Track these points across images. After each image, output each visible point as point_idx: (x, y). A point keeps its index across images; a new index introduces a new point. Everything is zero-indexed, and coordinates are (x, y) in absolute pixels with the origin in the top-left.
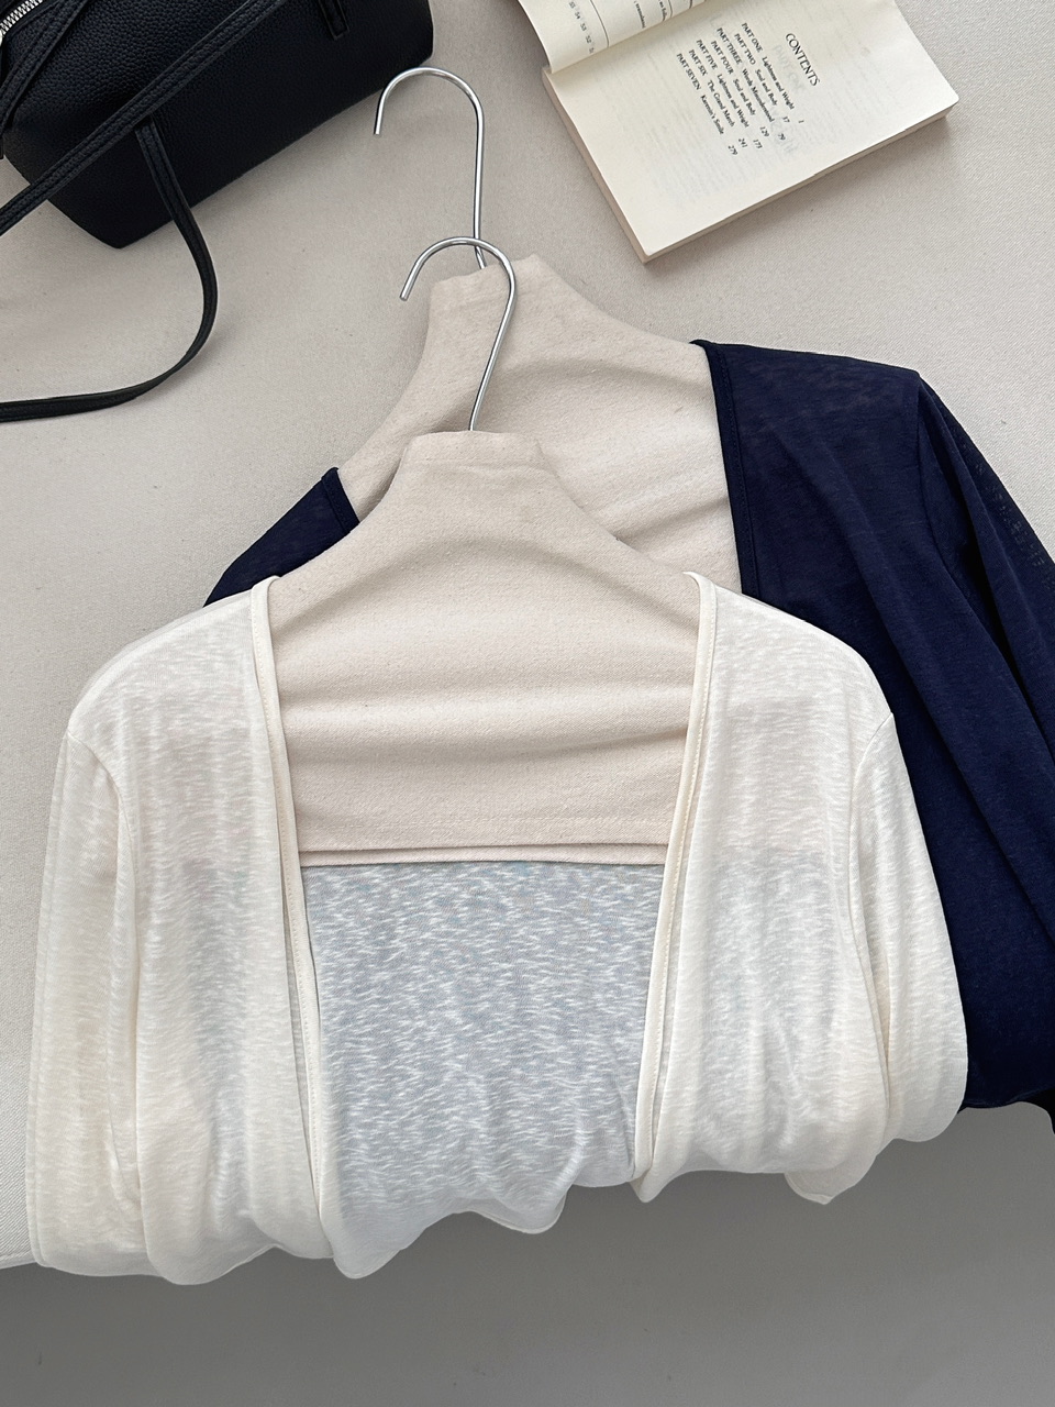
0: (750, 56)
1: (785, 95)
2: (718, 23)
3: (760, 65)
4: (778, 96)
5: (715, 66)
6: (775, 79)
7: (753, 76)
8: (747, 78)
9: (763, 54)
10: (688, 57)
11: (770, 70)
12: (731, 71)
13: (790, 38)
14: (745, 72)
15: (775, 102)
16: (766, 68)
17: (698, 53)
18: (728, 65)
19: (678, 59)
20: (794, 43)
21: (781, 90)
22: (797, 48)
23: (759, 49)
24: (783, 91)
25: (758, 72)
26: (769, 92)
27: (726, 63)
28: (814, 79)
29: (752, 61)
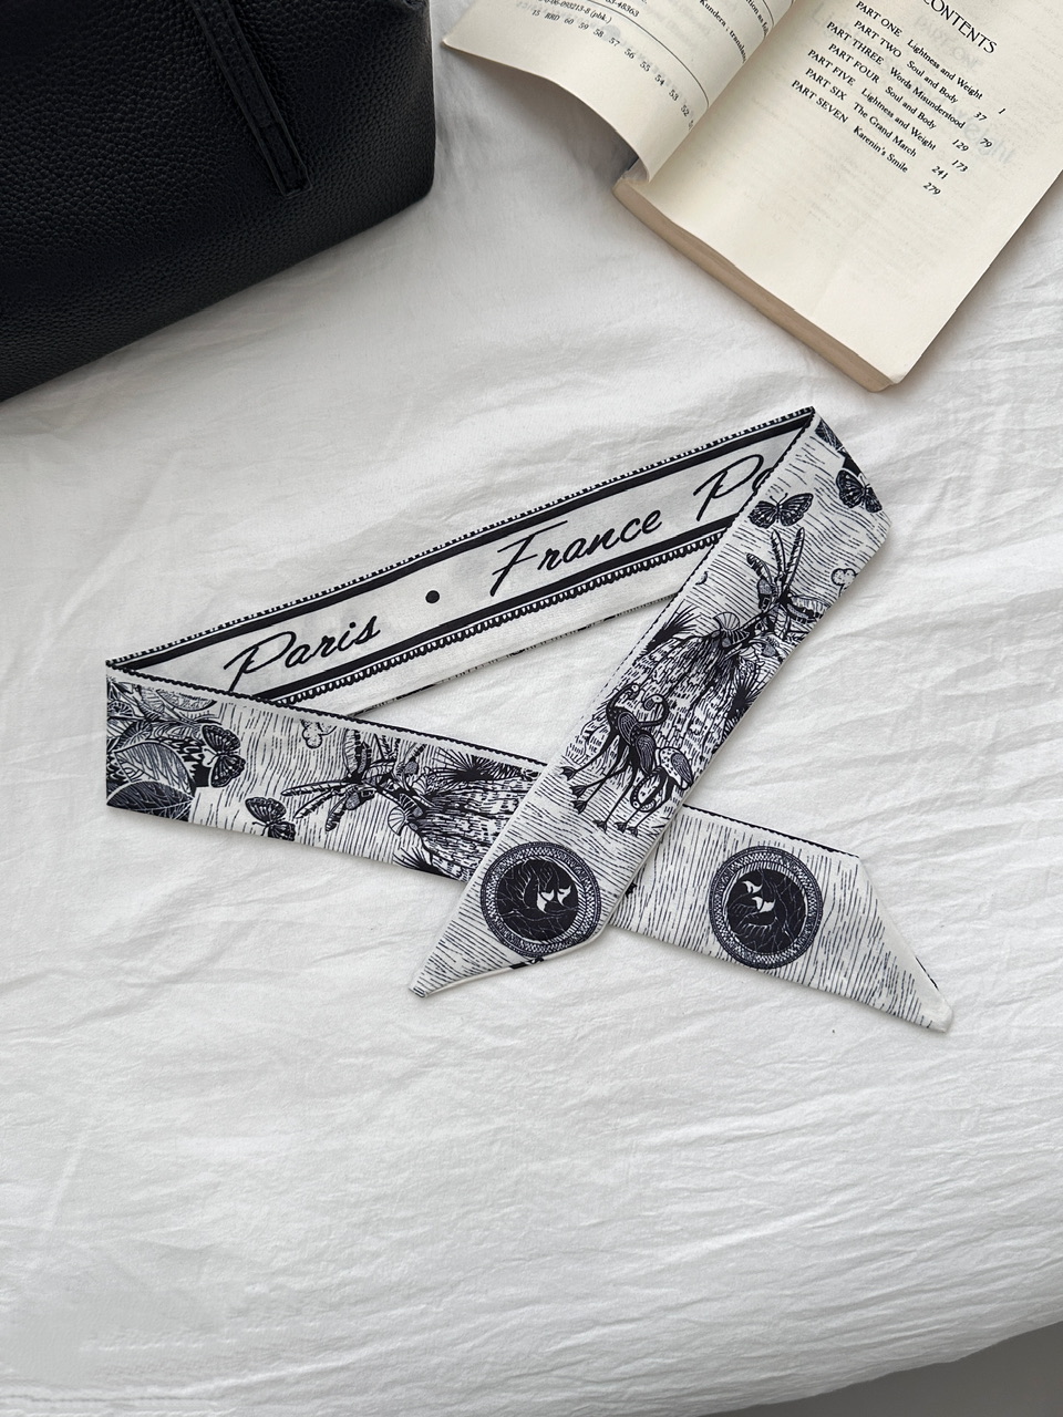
0: (890, 47)
1: (961, 82)
2: (824, 16)
3: (908, 54)
4: (953, 88)
5: (851, 80)
6: (936, 65)
7: (907, 74)
8: (902, 80)
9: (905, 36)
10: (808, 82)
11: (925, 55)
12: (876, 78)
15: (953, 99)
16: (918, 55)
17: (819, 69)
18: (867, 72)
19: (795, 90)
20: (938, 6)
21: (952, 78)
22: (944, 9)
23: (897, 32)
24: (956, 79)
25: (911, 65)
26: (939, 88)
27: (863, 69)
28: (986, 44)
29: (897, 53)
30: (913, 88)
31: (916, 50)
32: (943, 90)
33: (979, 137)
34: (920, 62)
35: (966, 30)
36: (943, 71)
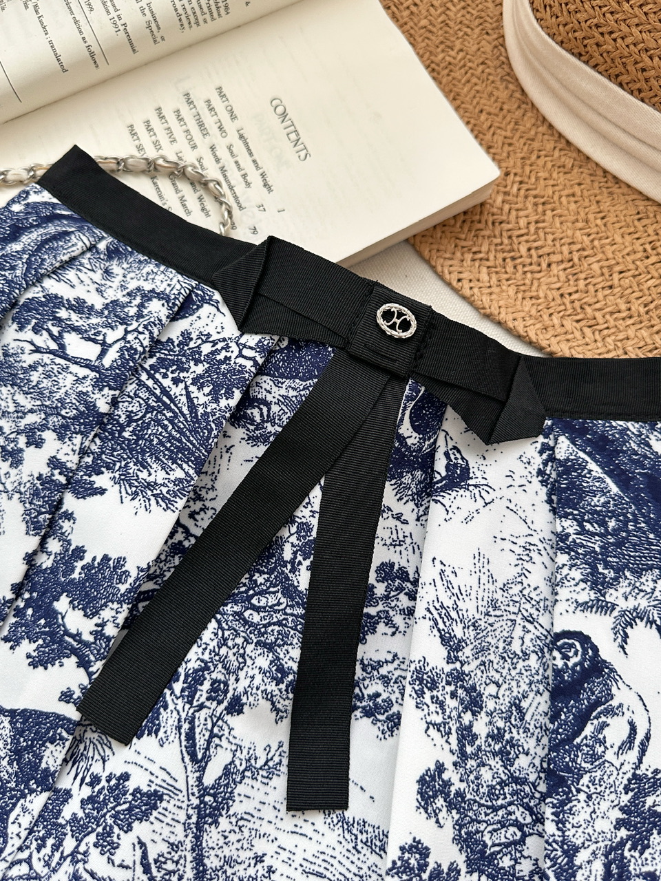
0: (220, 128)
1: (263, 175)
2: (186, 86)
3: (233, 138)
4: (254, 177)
5: (175, 140)
6: (251, 154)
7: (222, 153)
8: (215, 156)
9: (237, 124)
10: (141, 130)
11: (246, 144)
12: (194, 147)
13: (274, 103)
14: (213, 148)
15: (248, 184)
16: (240, 143)
17: (156, 123)
18: (191, 140)
19: (127, 132)
20: (280, 109)
21: (257, 167)
22: (284, 115)
23: (233, 117)
24: (261, 171)
25: (230, 148)
26: (243, 172)
27: (189, 137)
28: (303, 154)
29: (224, 134)
30: (220, 165)
31: (241, 137)
32: (244, 176)
33: (251, 223)
34: (239, 147)
35: (293, 136)
36: (254, 161)
